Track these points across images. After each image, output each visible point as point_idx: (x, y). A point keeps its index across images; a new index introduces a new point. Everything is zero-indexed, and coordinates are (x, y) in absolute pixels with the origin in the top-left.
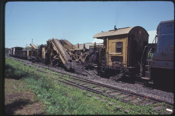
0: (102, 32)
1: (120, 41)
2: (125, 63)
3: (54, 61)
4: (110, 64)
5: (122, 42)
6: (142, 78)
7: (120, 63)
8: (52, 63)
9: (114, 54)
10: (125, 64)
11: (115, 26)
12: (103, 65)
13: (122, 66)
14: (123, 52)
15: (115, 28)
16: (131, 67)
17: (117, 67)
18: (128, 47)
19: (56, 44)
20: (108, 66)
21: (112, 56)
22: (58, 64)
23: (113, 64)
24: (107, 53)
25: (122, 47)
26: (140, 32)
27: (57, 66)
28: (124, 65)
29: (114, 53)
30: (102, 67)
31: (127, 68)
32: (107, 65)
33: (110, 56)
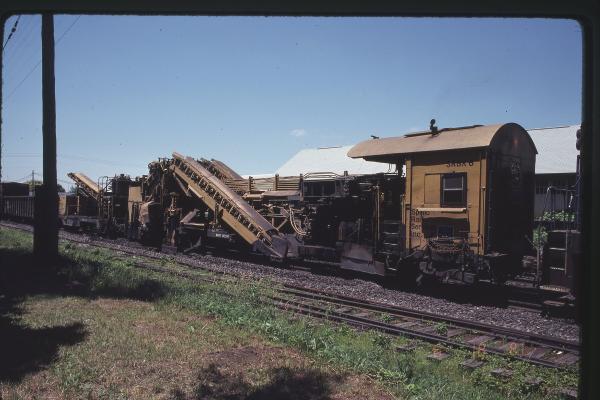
0: (375, 138)
1: (458, 169)
2: (475, 241)
3: (180, 232)
4: (420, 243)
5: (464, 175)
6: (541, 287)
7: (458, 241)
8: (173, 241)
9: (434, 212)
10: (477, 245)
11: (433, 122)
12: (392, 249)
13: (466, 249)
14: (469, 204)
15: (432, 128)
16: (496, 254)
17: (446, 255)
18: (487, 189)
19: (196, 175)
20: (411, 250)
21: (426, 217)
22: (198, 244)
23: (431, 243)
24: (407, 209)
25: (466, 189)
26: (516, 142)
27: (195, 250)
28: (475, 249)
29: (436, 210)
30: (388, 253)
31: (487, 258)
32: (407, 246)
33: (419, 216)
